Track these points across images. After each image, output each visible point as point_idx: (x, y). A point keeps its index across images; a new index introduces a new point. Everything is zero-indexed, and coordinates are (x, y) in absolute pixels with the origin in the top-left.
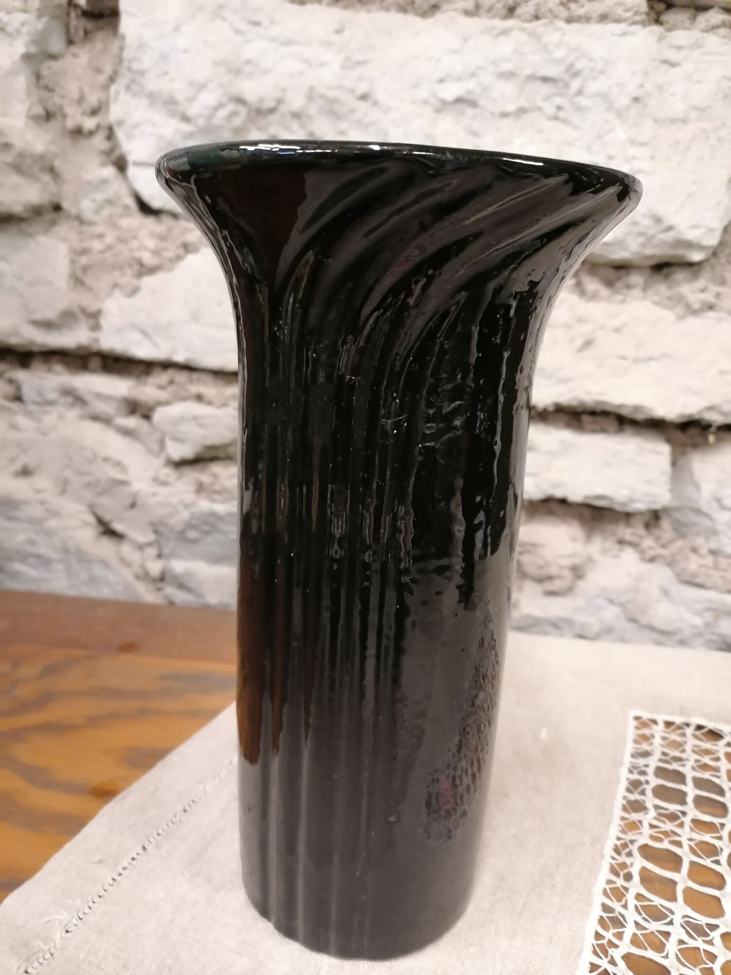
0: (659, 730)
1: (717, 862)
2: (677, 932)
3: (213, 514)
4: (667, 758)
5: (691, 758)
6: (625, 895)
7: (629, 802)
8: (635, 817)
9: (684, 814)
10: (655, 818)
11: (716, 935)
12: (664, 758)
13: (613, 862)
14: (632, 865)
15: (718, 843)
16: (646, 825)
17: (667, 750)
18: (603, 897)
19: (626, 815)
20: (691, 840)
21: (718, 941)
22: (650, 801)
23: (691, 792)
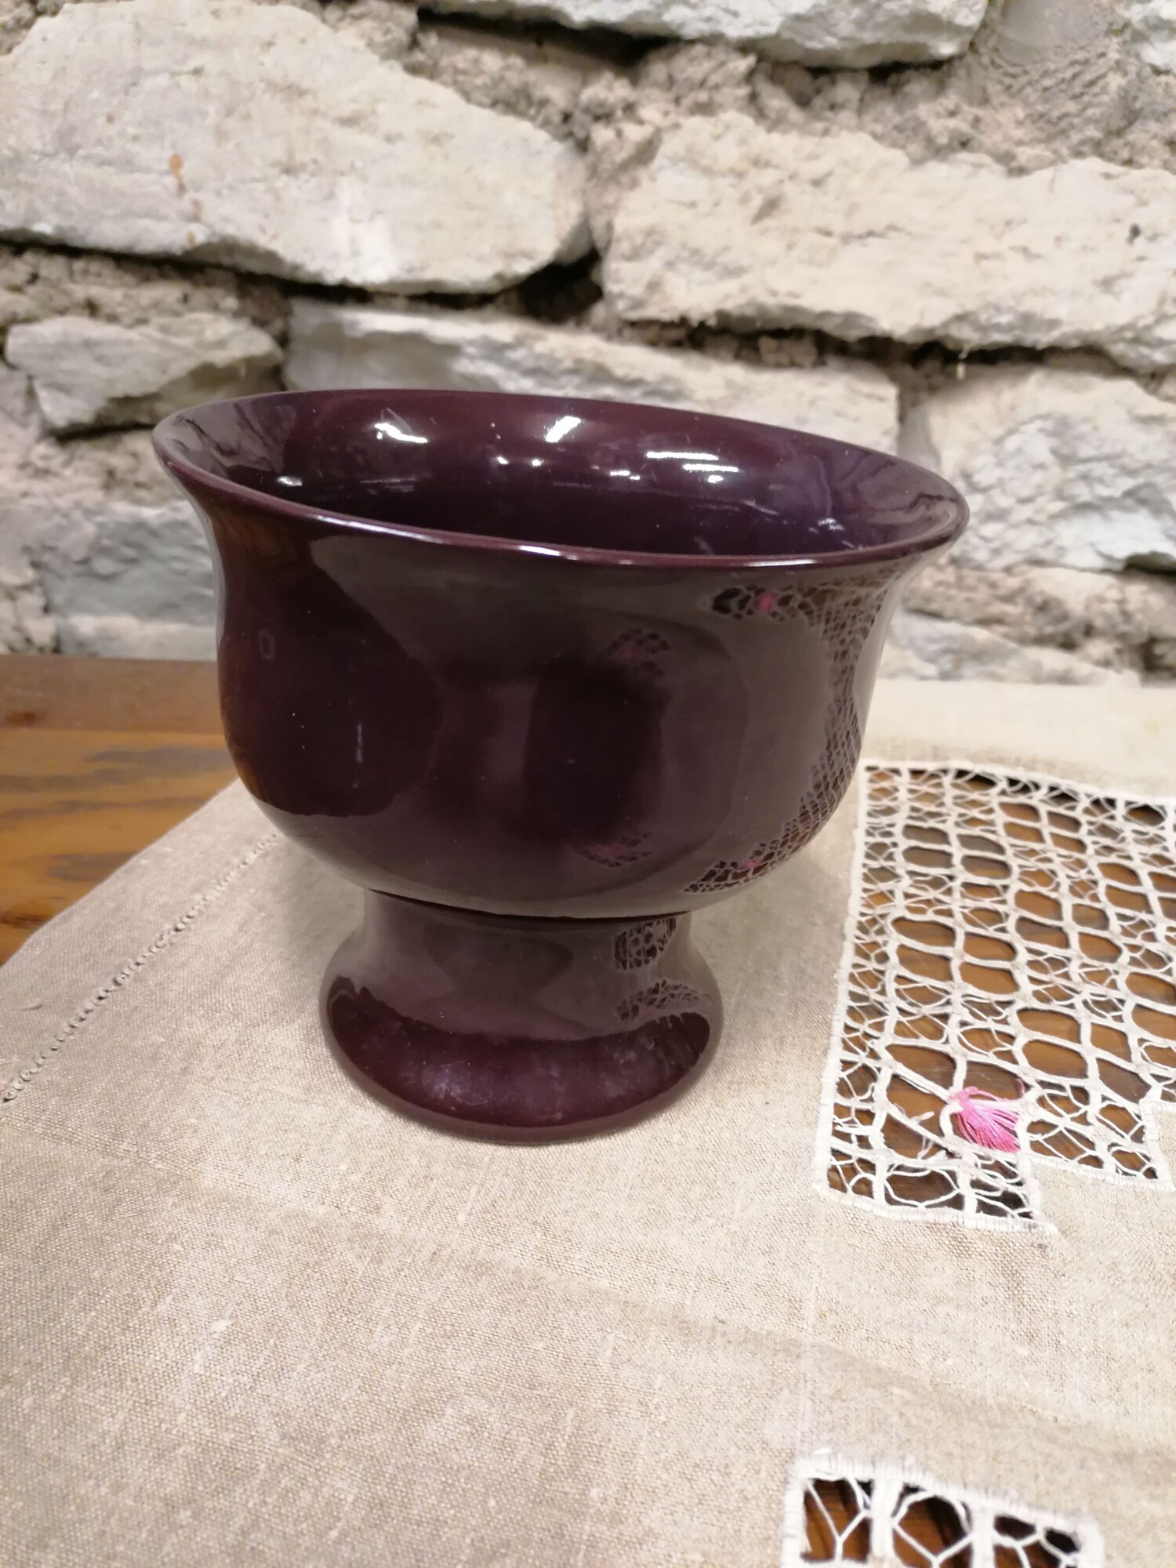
0: (904, 781)
1: (1003, 930)
2: (959, 1013)
3: (140, 525)
4: (920, 814)
5: (953, 812)
6: (878, 980)
7: (872, 870)
8: (883, 886)
9: (951, 878)
10: (911, 886)
11: (1011, 1013)
12: (914, 814)
13: (859, 942)
14: (885, 943)
15: (1001, 908)
16: (899, 895)
17: (917, 805)
18: (851, 984)
19: (869, 886)
20: (964, 907)
21: (1014, 1019)
22: (901, 865)
23: (957, 851)
